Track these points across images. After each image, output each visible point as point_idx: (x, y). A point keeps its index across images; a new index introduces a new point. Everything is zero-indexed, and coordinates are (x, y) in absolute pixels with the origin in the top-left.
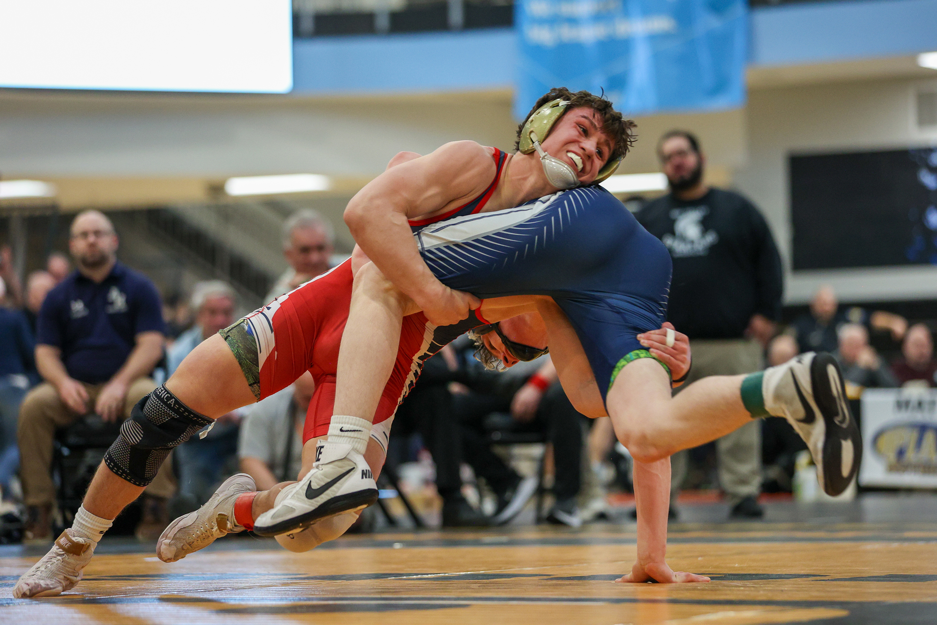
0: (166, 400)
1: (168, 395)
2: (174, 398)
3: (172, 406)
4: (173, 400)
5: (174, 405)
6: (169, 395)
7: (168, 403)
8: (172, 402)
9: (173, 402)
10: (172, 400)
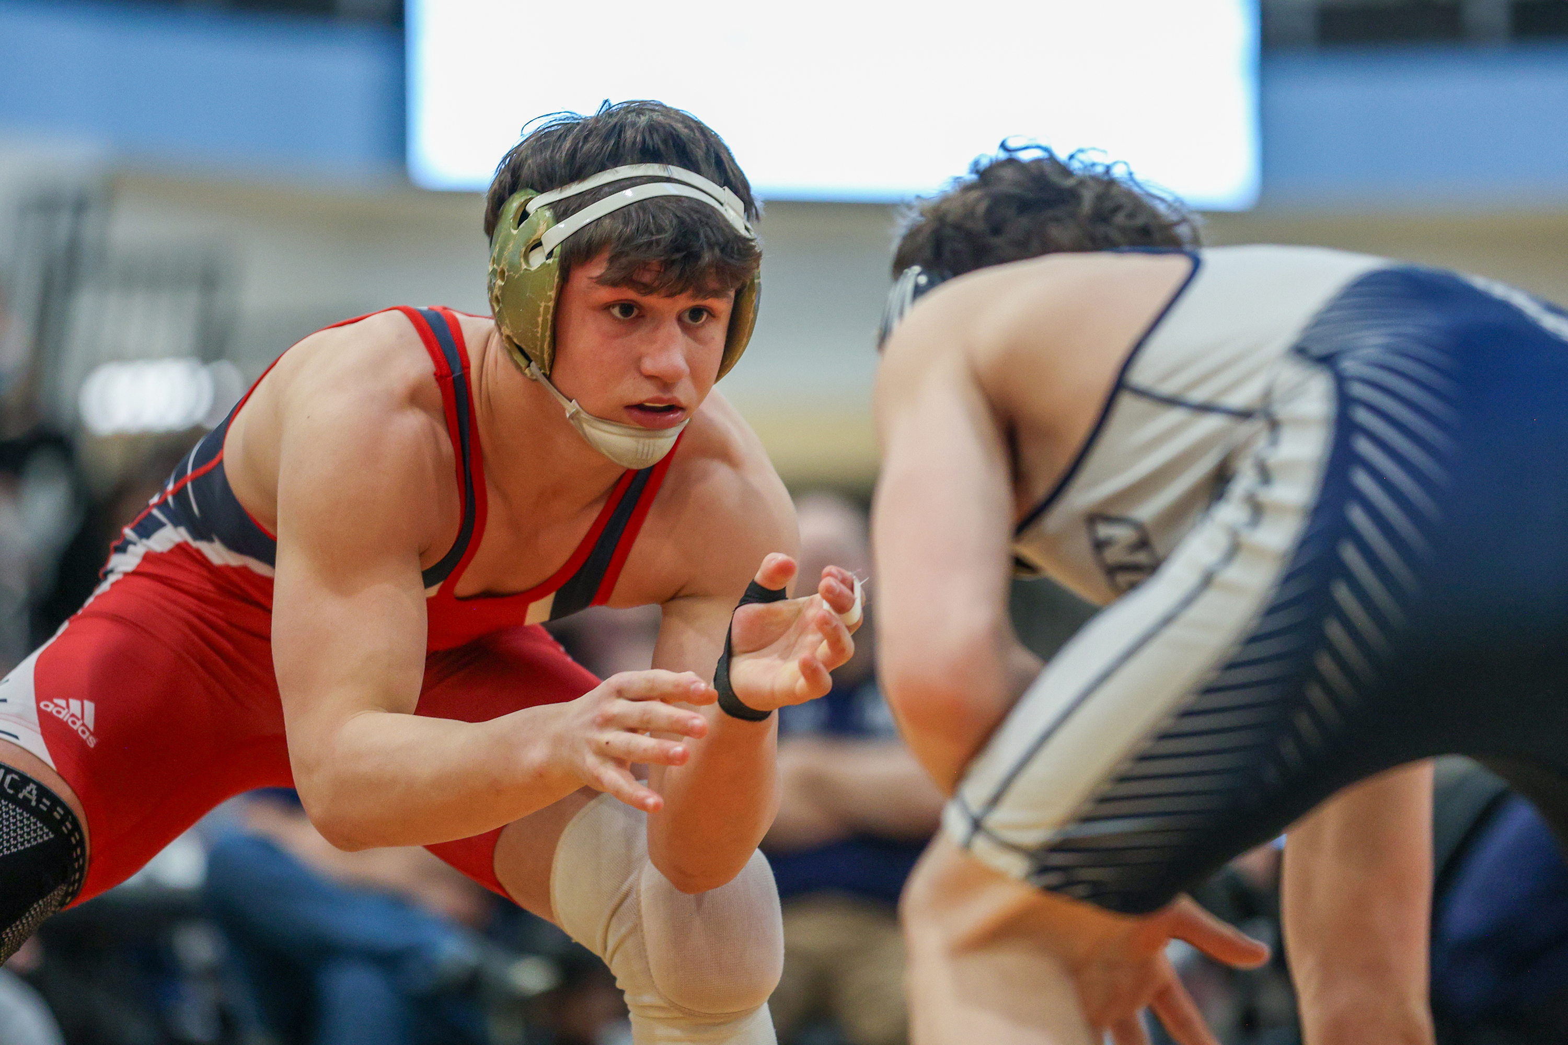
0: (11, 792)
1: (12, 779)
2: (35, 783)
3: (34, 803)
4: (32, 786)
5: (39, 801)
6: (16, 777)
7: (21, 796)
8: (30, 793)
9: (34, 792)
10: (28, 788)
